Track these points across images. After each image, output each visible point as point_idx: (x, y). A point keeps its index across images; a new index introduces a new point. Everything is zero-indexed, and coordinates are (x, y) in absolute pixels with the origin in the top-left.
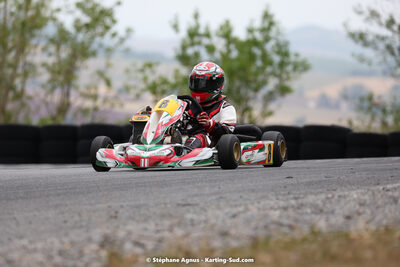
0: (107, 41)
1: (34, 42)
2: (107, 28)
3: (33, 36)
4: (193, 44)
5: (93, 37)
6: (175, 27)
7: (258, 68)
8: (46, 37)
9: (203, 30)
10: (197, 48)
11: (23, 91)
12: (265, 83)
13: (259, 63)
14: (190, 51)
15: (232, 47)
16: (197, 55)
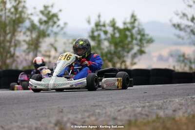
0: (55, 29)
1: (19, 29)
2: (55, 23)
3: (19, 27)
4: (97, 30)
5: (48, 27)
6: (89, 22)
7: (129, 42)
8: (25, 27)
9: (102, 23)
10: (99, 32)
11: (14, 54)
12: (132, 49)
13: (129, 39)
14: (96, 34)
15: (116, 31)
16: (99, 35)
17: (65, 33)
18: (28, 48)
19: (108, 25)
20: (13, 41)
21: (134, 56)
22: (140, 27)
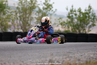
0: (51, 12)
1: (33, 12)
2: (51, 9)
3: (33, 11)
4: (71, 13)
5: (47, 11)
6: (67, 9)
7: (87, 19)
8: (36, 11)
9: (74, 10)
10: (72, 14)
11: (30, 24)
12: (89, 23)
13: (88, 18)
14: (71, 15)
15: (81, 14)
16: (72, 16)
17: (55, 15)
18: (37, 21)
19: (77, 11)
20: (30, 17)
21: (90, 27)
22: (93, 12)
